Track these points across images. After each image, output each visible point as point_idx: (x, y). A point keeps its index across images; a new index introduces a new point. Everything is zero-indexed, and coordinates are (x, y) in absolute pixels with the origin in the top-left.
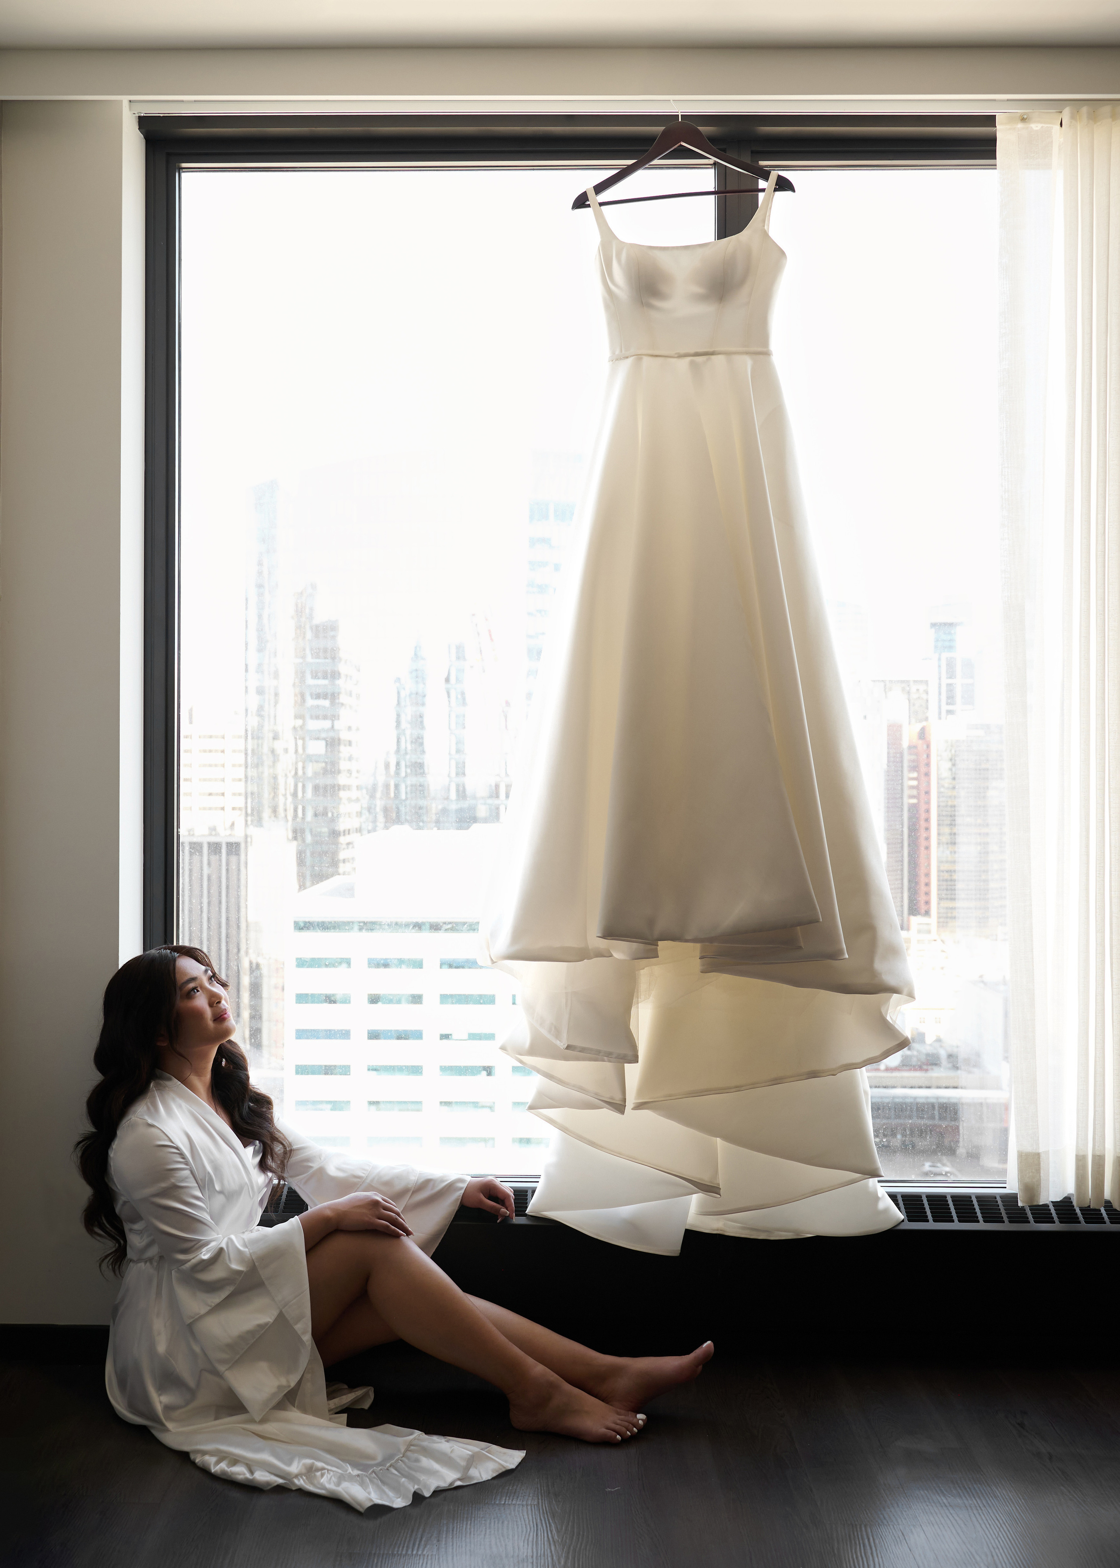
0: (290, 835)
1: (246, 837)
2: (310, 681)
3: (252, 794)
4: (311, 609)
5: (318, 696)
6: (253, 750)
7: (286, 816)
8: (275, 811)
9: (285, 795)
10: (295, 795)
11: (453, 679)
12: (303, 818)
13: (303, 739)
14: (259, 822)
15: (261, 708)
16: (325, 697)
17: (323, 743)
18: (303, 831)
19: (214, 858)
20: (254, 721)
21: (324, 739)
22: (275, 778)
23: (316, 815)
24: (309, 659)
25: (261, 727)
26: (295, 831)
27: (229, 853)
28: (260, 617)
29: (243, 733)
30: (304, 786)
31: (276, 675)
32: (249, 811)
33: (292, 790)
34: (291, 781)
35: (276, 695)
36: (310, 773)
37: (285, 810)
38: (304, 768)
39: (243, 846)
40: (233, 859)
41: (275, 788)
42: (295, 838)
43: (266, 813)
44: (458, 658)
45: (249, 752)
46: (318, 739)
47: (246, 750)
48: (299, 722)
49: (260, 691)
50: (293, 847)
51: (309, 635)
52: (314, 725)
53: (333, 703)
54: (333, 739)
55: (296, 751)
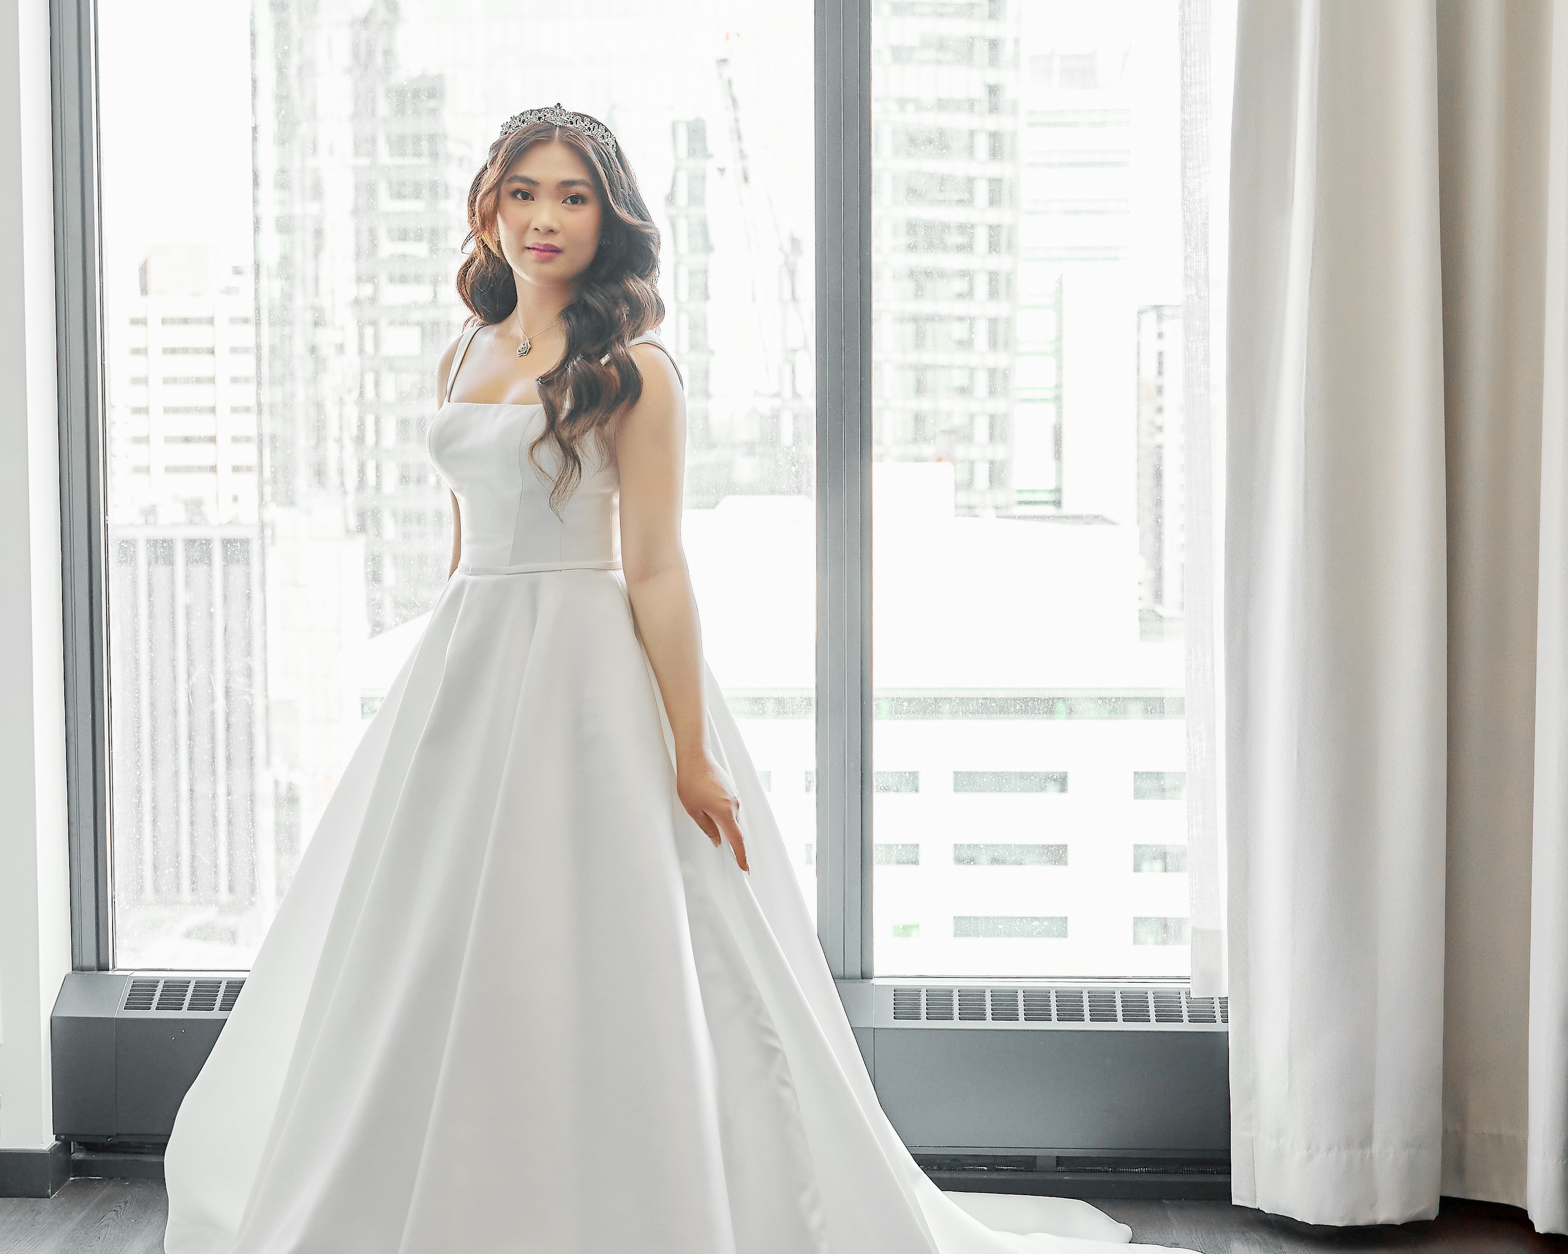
0: (353, 522)
1: (263, 526)
2: (386, 203)
3: (273, 438)
4: (388, 53)
5: (403, 236)
6: (273, 349)
7: (342, 484)
8: (319, 473)
9: (339, 441)
10: (360, 440)
11: (682, 198)
12: (378, 486)
13: (374, 323)
14: (289, 501)
15: (286, 260)
16: (419, 238)
17: (416, 331)
18: (376, 514)
19: (199, 570)
20: (272, 288)
21: (420, 324)
22: (319, 406)
23: (404, 479)
24: (384, 156)
25: (288, 296)
26: (361, 515)
27: (228, 560)
28: (281, 69)
29: (250, 313)
30: (377, 422)
31: (317, 192)
32: (267, 474)
33: (354, 431)
34: (352, 412)
35: (318, 233)
36: (389, 393)
37: (341, 472)
38: (377, 384)
39: (255, 547)
40: (237, 571)
41: (319, 428)
42: (362, 528)
43: (303, 480)
44: (692, 153)
45: (265, 352)
46: (404, 323)
47: (258, 347)
48: (367, 290)
49: (285, 226)
50: (358, 546)
51: (383, 108)
52: (393, 295)
53: (434, 250)
54: (435, 324)
55: (361, 351)
